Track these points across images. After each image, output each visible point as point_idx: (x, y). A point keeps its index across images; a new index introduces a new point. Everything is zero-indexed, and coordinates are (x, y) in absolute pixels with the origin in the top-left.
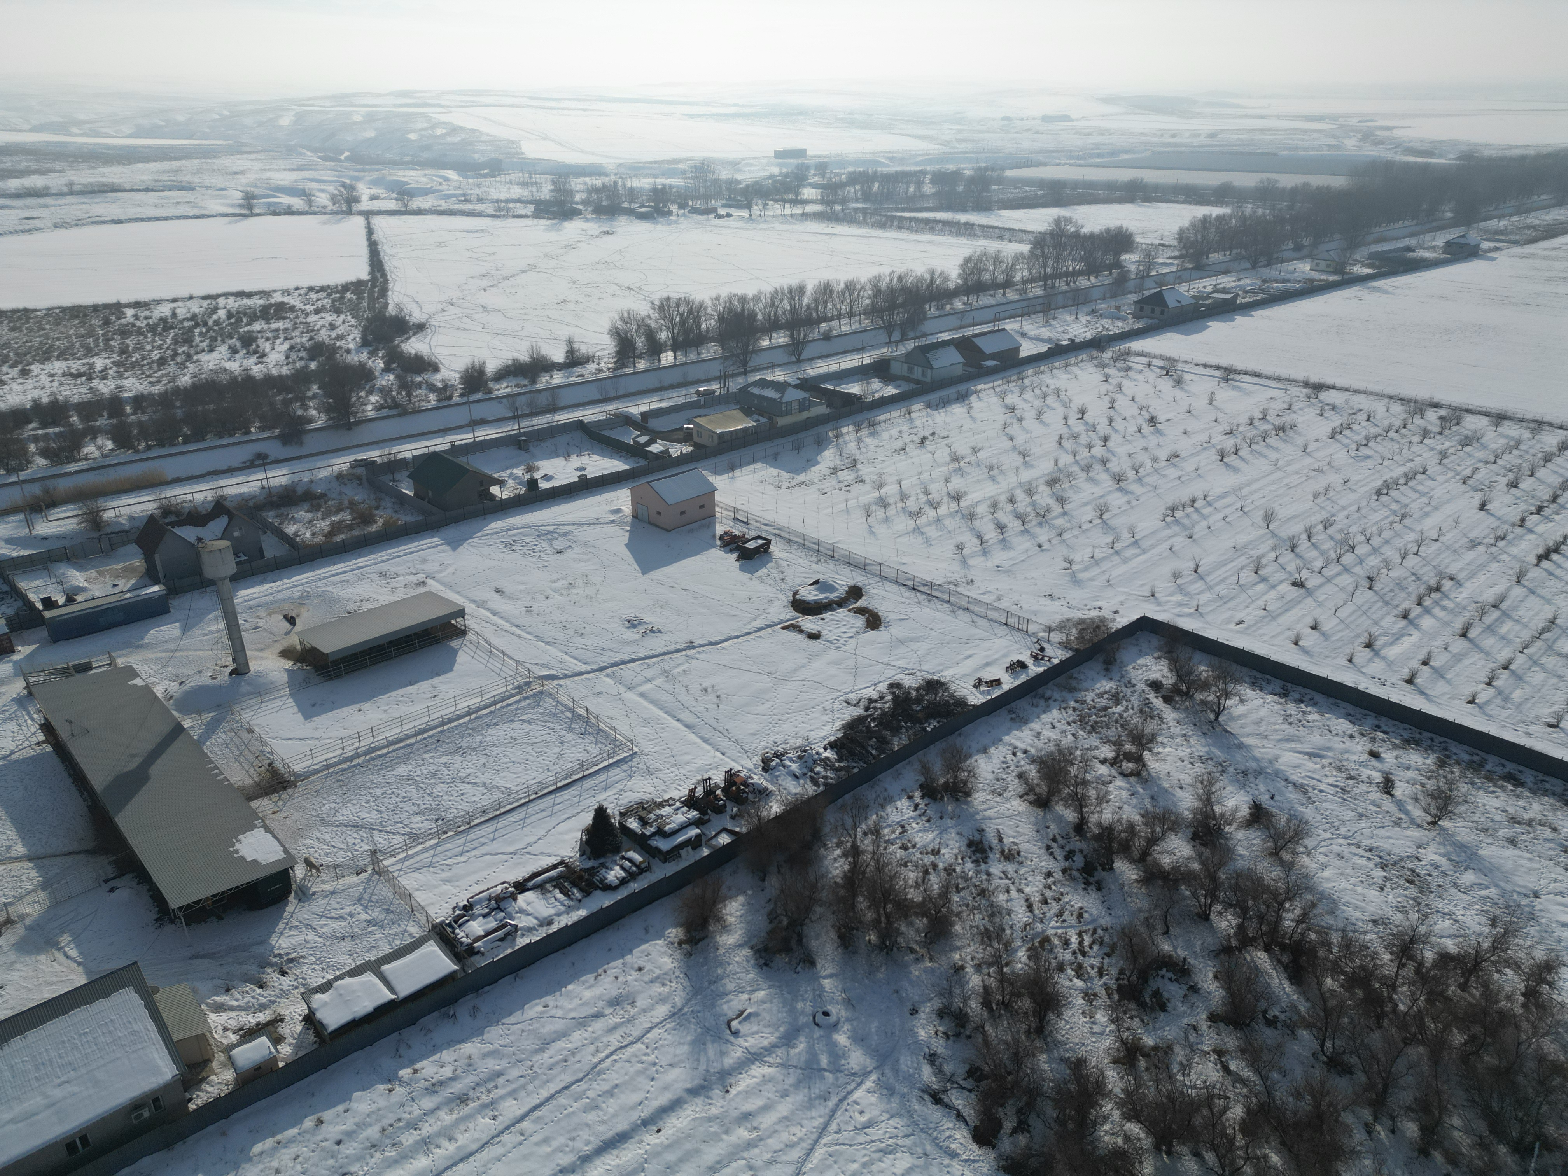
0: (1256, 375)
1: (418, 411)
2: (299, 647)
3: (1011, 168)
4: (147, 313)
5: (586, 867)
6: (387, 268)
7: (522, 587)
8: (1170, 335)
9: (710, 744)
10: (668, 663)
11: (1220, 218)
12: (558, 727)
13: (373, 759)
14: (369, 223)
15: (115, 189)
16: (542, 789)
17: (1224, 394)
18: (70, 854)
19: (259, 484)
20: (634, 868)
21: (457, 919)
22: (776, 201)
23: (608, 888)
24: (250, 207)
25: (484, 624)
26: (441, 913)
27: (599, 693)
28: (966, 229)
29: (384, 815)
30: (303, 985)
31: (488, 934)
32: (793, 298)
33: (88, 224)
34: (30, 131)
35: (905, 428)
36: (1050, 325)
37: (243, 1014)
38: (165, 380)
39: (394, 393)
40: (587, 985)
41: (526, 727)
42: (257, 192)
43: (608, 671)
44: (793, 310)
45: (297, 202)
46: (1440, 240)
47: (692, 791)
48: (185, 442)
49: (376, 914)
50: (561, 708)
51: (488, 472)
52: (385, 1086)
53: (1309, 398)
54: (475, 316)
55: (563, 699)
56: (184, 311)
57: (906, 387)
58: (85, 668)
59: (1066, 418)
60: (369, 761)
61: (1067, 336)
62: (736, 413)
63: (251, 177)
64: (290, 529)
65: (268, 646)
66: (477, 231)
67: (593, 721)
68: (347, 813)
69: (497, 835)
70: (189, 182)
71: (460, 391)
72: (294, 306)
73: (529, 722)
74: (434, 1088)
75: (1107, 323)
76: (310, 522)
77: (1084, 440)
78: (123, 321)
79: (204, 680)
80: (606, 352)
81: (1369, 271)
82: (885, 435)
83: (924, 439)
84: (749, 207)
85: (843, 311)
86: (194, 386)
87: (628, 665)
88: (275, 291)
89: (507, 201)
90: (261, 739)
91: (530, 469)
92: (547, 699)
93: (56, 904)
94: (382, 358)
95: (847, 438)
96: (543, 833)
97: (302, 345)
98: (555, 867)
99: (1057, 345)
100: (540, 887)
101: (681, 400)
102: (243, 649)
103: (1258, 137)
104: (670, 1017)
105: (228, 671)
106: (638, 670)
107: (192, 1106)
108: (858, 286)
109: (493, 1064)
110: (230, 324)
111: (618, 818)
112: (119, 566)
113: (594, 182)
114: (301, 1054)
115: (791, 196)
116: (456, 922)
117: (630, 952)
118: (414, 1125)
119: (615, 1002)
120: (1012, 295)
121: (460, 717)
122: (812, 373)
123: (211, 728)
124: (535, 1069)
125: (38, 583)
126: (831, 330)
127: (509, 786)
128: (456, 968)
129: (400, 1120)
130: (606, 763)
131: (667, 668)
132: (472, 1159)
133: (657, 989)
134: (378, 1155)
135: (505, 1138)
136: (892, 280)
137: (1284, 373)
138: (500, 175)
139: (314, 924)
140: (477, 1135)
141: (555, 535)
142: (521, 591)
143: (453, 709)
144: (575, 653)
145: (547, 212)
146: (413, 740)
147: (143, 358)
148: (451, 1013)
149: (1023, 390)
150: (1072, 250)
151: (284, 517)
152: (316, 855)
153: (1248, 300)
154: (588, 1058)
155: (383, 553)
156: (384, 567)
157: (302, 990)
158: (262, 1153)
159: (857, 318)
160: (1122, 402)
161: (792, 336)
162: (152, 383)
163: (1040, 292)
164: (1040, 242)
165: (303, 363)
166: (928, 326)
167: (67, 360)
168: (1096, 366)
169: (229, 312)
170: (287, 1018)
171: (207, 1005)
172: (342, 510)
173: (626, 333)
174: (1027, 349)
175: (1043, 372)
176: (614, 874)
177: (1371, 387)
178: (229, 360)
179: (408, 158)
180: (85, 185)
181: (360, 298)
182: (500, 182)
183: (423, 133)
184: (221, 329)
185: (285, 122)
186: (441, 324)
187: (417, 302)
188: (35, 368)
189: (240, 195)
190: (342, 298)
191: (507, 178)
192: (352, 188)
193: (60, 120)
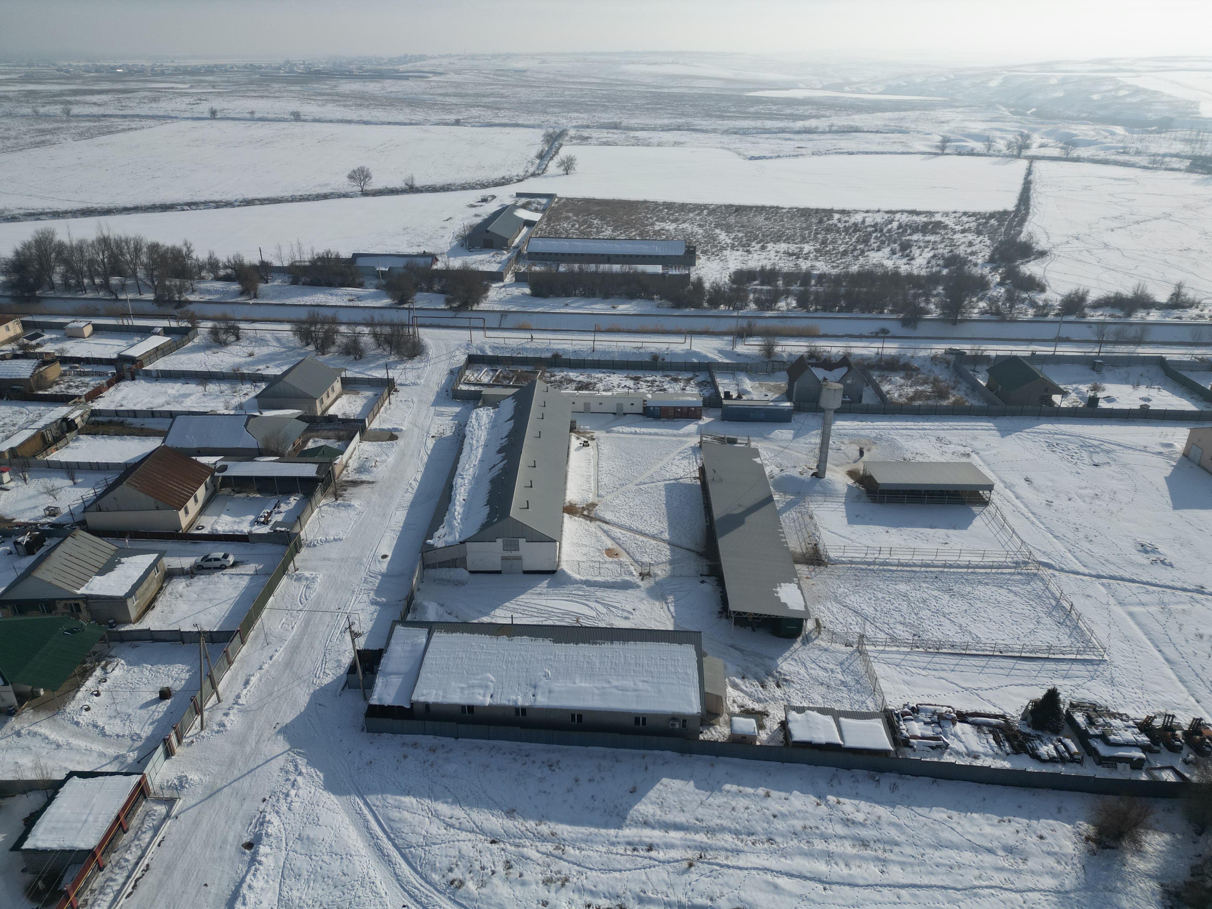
1: (1014, 321)
2: (861, 472)
4: (847, 218)
5: (1023, 731)
6: (1032, 203)
7: (1050, 484)
9: (1186, 687)
10: (1168, 596)
12: (1039, 608)
13: (885, 570)
14: (1030, 166)
15: (857, 130)
16: (1007, 651)
18: (689, 550)
19: (876, 350)
20: (1067, 754)
21: (904, 714)
23: (1037, 757)
24: (943, 148)
25: (1005, 502)
26: (895, 703)
27: (1088, 596)
29: (878, 614)
30: (788, 700)
31: (923, 738)
33: (833, 153)
34: (821, 89)
37: (747, 697)
38: (842, 266)
39: (1000, 303)
40: (990, 822)
41: (1012, 597)
42: (953, 137)
43: (1104, 580)
45: (979, 146)
47: (1150, 719)
48: (839, 311)
49: (849, 679)
50: (1047, 593)
51: (1056, 382)
52: (816, 799)
54: (1094, 251)
55: (1053, 588)
56: (871, 219)
58: (733, 441)
60: (881, 570)
63: (953, 125)
64: (885, 388)
65: (842, 465)
66: (1124, 180)
67: (1074, 616)
68: (854, 600)
69: (957, 668)
70: (907, 128)
71: (1056, 311)
72: (947, 225)
73: (1016, 594)
74: (848, 822)
76: (901, 386)
78: (831, 222)
79: (795, 473)
86: (859, 274)
87: (1127, 584)
88: (937, 212)
89: (1165, 155)
90: (815, 525)
91: (1095, 389)
92: (1038, 582)
93: (673, 576)
94: (1000, 274)
96: (996, 686)
97: (943, 255)
98: (996, 717)
100: (978, 726)
102: (826, 462)
104: (1055, 892)
105: (812, 472)
106: (1135, 592)
107: (701, 737)
109: (894, 834)
110: (898, 233)
111: (1067, 706)
112: (772, 384)
114: (771, 744)
116: (903, 716)
117: (1038, 819)
118: (825, 838)
119: (1010, 850)
121: (959, 567)
123: (789, 505)
124: (925, 858)
125: (726, 381)
127: (980, 636)
128: (891, 748)
129: (817, 828)
130: (1073, 657)
131: (1166, 600)
132: (856, 889)
133: (1051, 862)
134: (796, 841)
135: (885, 891)
138: (1166, 132)
139: (807, 664)
140: (866, 875)
141: (1098, 450)
142: (1047, 487)
143: (956, 558)
144: (1078, 554)
145: (1202, 167)
146: (918, 569)
147: (834, 249)
148: (877, 778)
151: (884, 378)
152: (824, 619)
154: (969, 878)
155: (945, 424)
156: (942, 434)
157: (786, 703)
158: (728, 792)
162: (833, 267)
165: (938, 268)
167: (789, 243)
169: (900, 224)
170: (771, 716)
171: (729, 680)
172: (927, 383)
176: (1047, 749)
178: (888, 258)
179: (1083, 115)
180: (840, 127)
181: (1001, 224)
182: (1165, 138)
183: (1107, 94)
184: (890, 236)
185: (993, 84)
186: (1062, 254)
187: (1047, 233)
188: (770, 246)
189: (939, 138)
190: (987, 223)
191: (1173, 135)
192: (1028, 137)
193: (841, 81)
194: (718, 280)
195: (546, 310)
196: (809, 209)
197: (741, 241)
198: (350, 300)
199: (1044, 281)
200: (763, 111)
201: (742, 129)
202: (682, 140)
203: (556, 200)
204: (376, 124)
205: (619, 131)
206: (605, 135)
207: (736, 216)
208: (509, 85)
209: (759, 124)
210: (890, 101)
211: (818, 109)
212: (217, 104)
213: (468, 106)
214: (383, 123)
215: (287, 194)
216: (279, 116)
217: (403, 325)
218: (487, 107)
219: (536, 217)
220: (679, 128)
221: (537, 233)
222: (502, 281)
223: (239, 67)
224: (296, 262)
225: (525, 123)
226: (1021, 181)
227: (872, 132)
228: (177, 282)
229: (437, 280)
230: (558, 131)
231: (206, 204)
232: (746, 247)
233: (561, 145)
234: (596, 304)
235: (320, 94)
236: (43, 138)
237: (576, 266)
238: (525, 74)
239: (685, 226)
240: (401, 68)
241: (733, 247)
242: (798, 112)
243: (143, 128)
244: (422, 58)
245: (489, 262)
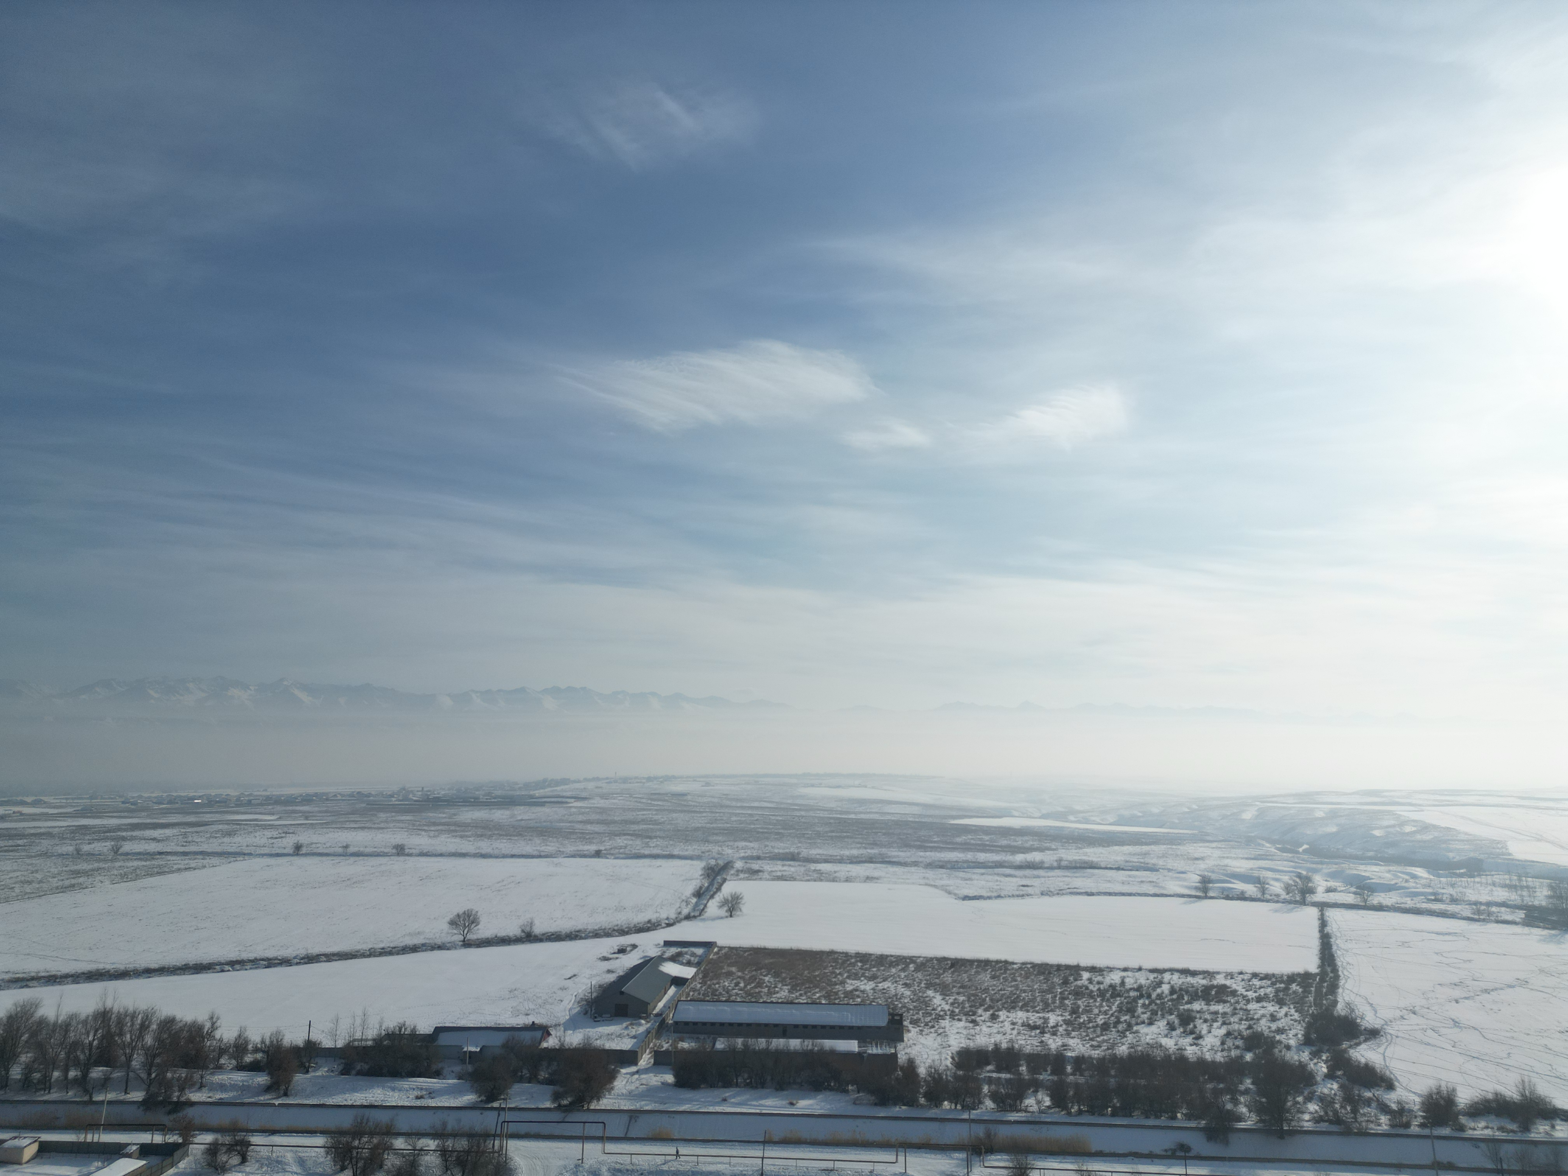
1: (1364, 1134)
4: (1100, 978)
6: (1339, 964)
14: (1322, 915)
15: (1093, 866)
24: (1205, 890)
33: (1067, 894)
34: (1040, 818)
38: (1105, 1046)
39: (1337, 1106)
42: (1213, 876)
45: (1250, 889)
48: (1114, 1115)
54: (1443, 1031)
56: (1132, 981)
63: (1210, 863)
66: (1449, 934)
70: (1154, 865)
71: (1420, 1120)
72: (1235, 991)
78: (1079, 983)
86: (1131, 1058)
88: (1218, 973)
89: (1489, 904)
94: (1325, 1062)
97: (1240, 1032)
110: (1172, 1000)
138: (1479, 875)
145: (1543, 920)
147: (1090, 1021)
162: (1093, 1047)
165: (1238, 1052)
167: (1028, 1011)
169: (1172, 987)
178: (1166, 1036)
179: (1371, 854)
180: (1070, 862)
181: (1306, 992)
182: (1481, 883)
183: (1389, 830)
184: (1163, 1004)
185: (1248, 815)
186: (1400, 1034)
187: (1371, 1005)
188: (1003, 1014)
189: (1198, 878)
190: (1287, 989)
191: (1490, 879)
192: (1308, 879)
193: (1063, 810)
194: (937, 1063)
195: (695, 1108)
196: (1047, 965)
197: (963, 1008)
198: (417, 1098)
199: (1388, 1073)
200: (972, 842)
201: (949, 862)
202: (876, 874)
203: (716, 950)
204: (497, 857)
205: (797, 863)
206: (780, 868)
207: (953, 973)
208: (664, 810)
209: (969, 856)
210: (1126, 833)
211: (1040, 841)
212: (304, 837)
213: (613, 835)
214: (504, 856)
215: (365, 947)
216: (379, 850)
217: (487, 1135)
218: (636, 835)
219: (688, 972)
220: (871, 860)
221: (688, 995)
222: (636, 1064)
223: (342, 795)
224: (355, 1040)
225: (681, 853)
226: (1316, 935)
227: (1111, 869)
228: (183, 1073)
229: (545, 1064)
230: (721, 863)
231: (255, 963)
232: (971, 1016)
233: (724, 880)
234: (766, 1098)
235: (434, 824)
236: (73, 881)
237: (739, 1042)
238: (685, 798)
239: (886, 985)
240: (537, 793)
241: (953, 1016)
242: (1015, 844)
243: (205, 867)
244: (565, 781)
245: (620, 1036)
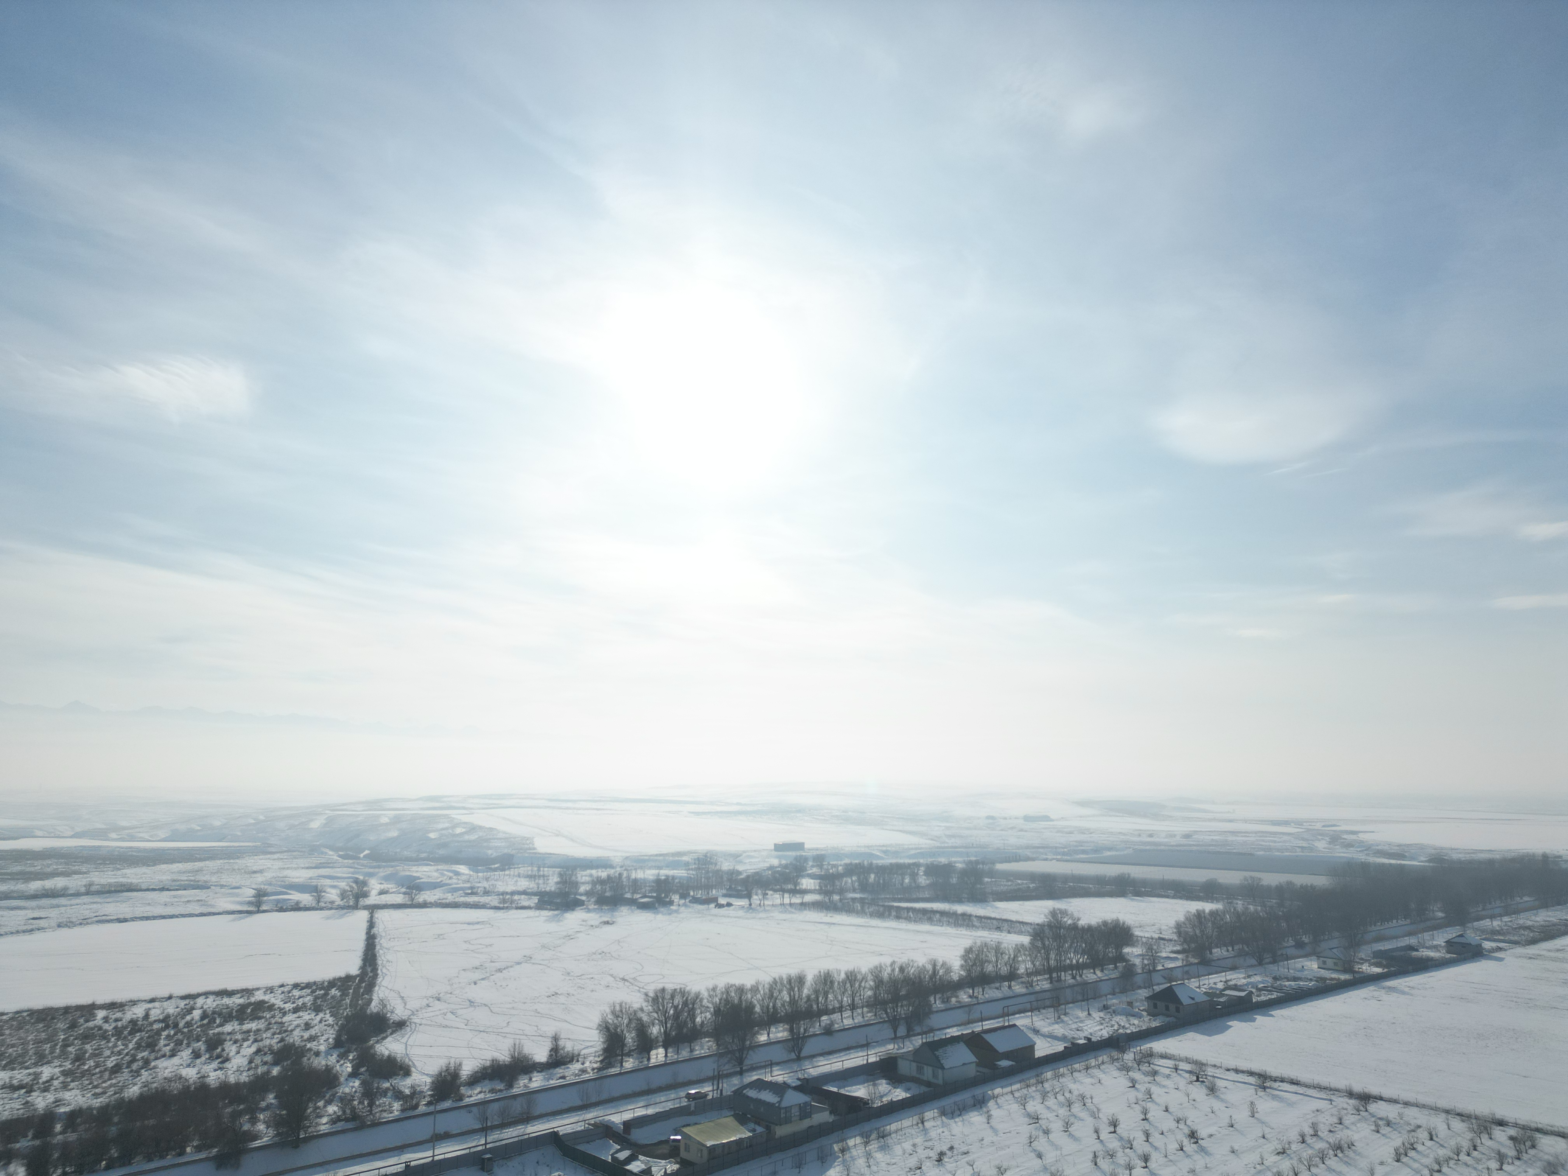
0: (1293, 1082)
1: (376, 1124)
3: (1001, 862)
4: (118, 1015)
6: (379, 962)
8: (1191, 1035)
11: (1212, 913)
14: (372, 917)
15: (131, 889)
17: (1265, 1105)
22: (775, 891)
24: (259, 904)
28: (964, 920)
32: (792, 989)
33: (92, 923)
34: (71, 837)
35: (919, 1140)
36: (1063, 1021)
38: (111, 1091)
39: (356, 1103)
42: (270, 889)
44: (793, 1002)
45: (306, 898)
46: (1441, 938)
48: (108, 1168)
53: (1358, 1110)
54: (460, 1012)
56: (158, 1011)
57: (917, 1090)
59: (1097, 1131)
61: (1082, 1035)
62: (730, 1121)
63: (268, 875)
66: (478, 923)
70: (206, 882)
71: (428, 1099)
72: (274, 1005)
75: (1122, 1020)
77: (1121, 1159)
80: (593, 1050)
81: (1378, 970)
82: (898, 1150)
83: (942, 1154)
84: (749, 896)
85: (845, 1003)
86: (141, 1097)
88: (258, 989)
94: (351, 1061)
95: (854, 1153)
97: (270, 1047)
99: (1073, 1043)
101: (670, 1106)
103: (1231, 838)
108: (859, 977)
110: (202, 1026)
113: (600, 874)
115: (790, 886)
120: (1018, 988)
122: (814, 1072)
126: (832, 1023)
136: (893, 970)
137: (1324, 1081)
138: (509, 869)
145: (550, 903)
149: (1044, 1096)
150: (1072, 943)
153: (1263, 998)
159: (859, 1011)
160: (1155, 1113)
161: (791, 1030)
162: (96, 1095)
163: (1046, 985)
164: (1038, 933)
165: (265, 1068)
166: (935, 1021)
167: (13, 1069)
168: (1119, 1069)
169: (204, 1012)
173: (616, 1027)
174: (1042, 1048)
175: (1063, 1075)
177: (1422, 1099)
178: (189, 1066)
180: (103, 886)
181: (344, 994)
182: (509, 875)
183: (444, 832)
184: (190, 1031)
185: (316, 824)
186: (423, 1022)
187: (403, 998)
189: (252, 892)
190: (326, 994)
191: (516, 872)
192: (364, 884)
193: (103, 827)
199: (407, 1060)
211: (66, 864)
226: (363, 937)
227: (153, 890)
242: (32, 869)
